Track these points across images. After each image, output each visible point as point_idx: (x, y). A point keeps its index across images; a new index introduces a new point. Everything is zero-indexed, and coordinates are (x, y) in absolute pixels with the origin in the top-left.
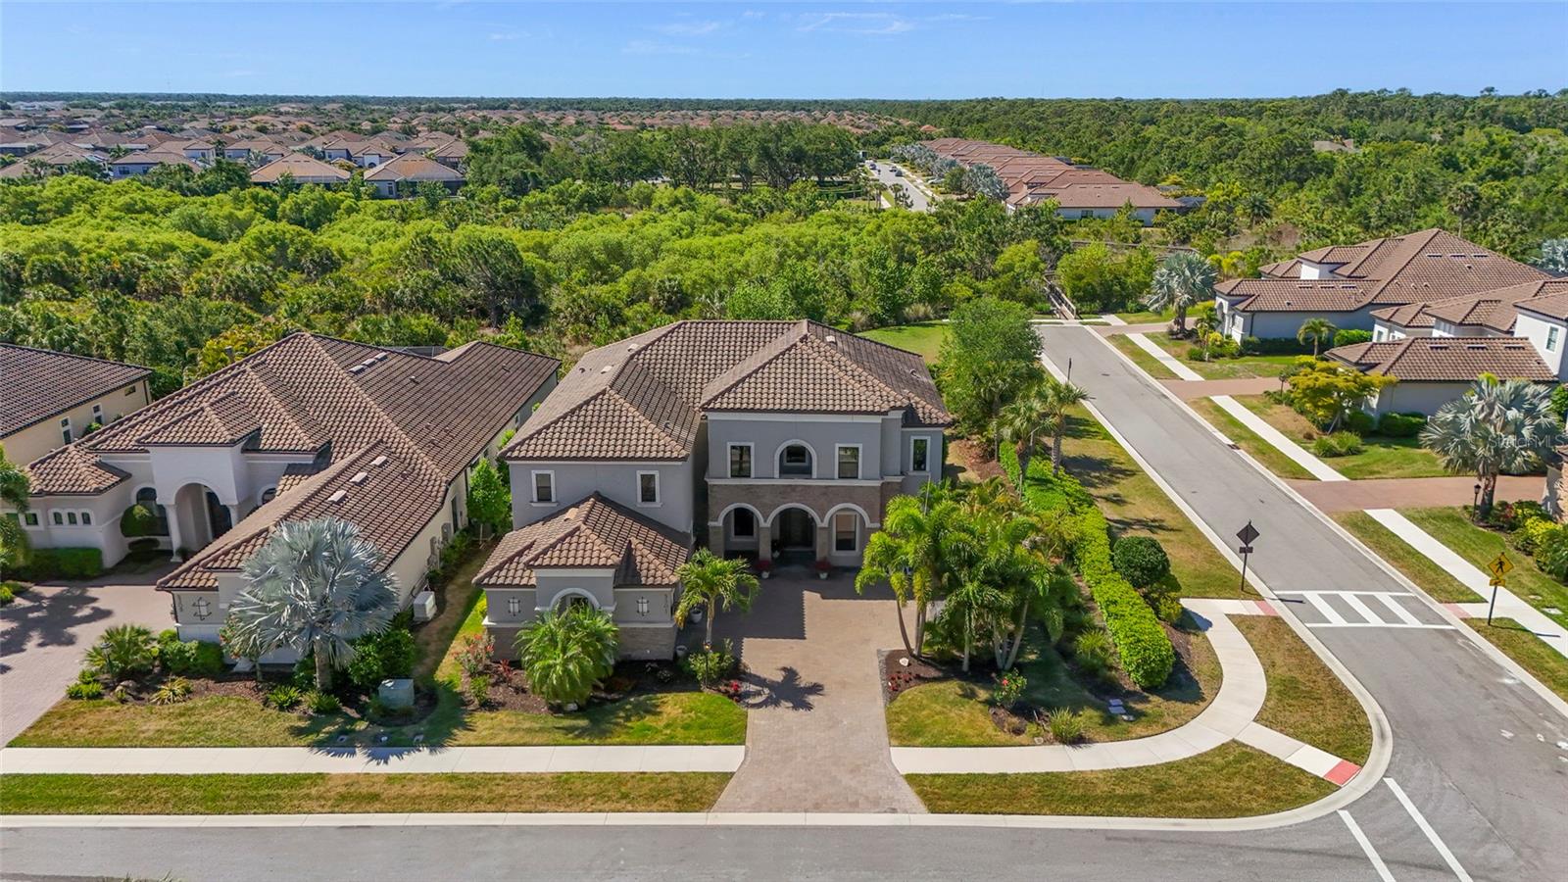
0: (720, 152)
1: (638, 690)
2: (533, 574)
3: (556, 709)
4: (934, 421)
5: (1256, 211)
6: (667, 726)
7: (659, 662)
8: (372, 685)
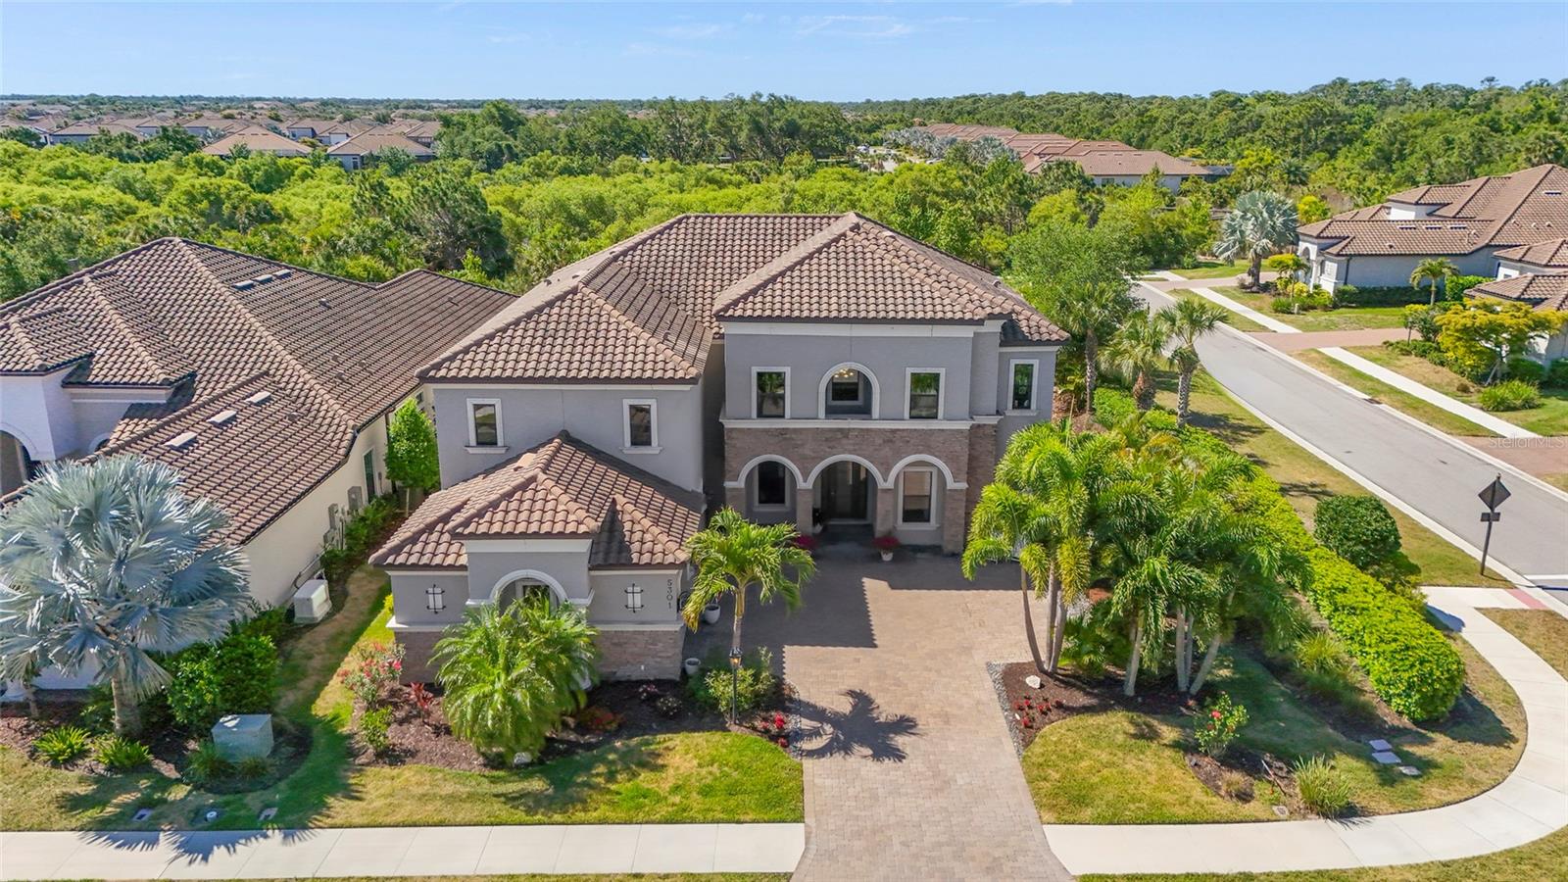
0: (708, 126)
1: (625, 729)
2: (464, 550)
3: (496, 762)
4: (1045, 337)
5: (1292, 178)
6: (676, 789)
7: (658, 683)
8: (204, 724)
